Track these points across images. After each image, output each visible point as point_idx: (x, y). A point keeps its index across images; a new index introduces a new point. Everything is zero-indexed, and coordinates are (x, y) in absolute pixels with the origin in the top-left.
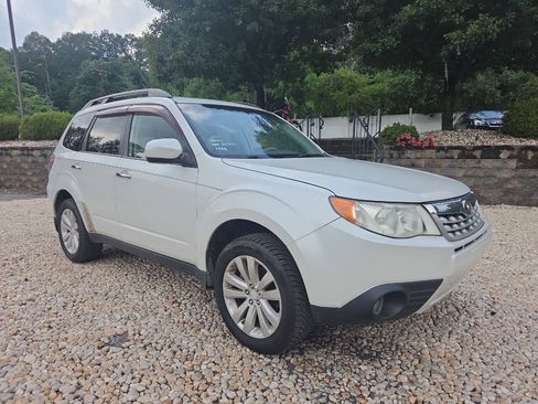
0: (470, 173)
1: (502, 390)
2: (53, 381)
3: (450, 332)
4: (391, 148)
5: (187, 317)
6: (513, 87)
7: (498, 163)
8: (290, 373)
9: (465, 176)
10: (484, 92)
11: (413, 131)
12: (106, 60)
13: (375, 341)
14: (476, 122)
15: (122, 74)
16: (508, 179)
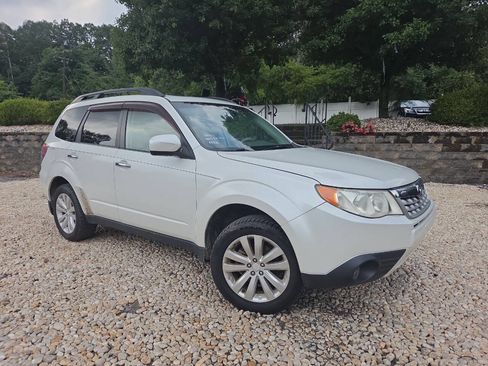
0: (404, 155)
1: (449, 334)
2: (86, 343)
3: (403, 291)
4: (337, 135)
5: (185, 286)
6: (437, 79)
7: (427, 147)
8: (283, 329)
9: (400, 158)
10: (412, 83)
11: (355, 119)
12: (66, 47)
13: (346, 301)
14: (406, 110)
15: (82, 61)
16: (435, 161)
